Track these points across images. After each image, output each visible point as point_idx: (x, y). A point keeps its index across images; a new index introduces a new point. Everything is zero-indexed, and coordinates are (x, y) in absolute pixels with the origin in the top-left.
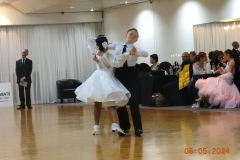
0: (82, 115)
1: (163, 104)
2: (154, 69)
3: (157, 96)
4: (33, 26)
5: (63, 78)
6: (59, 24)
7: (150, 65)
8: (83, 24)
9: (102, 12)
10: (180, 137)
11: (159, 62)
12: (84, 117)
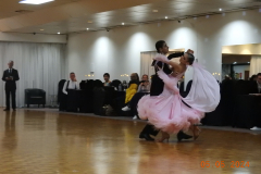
0: (44, 118)
1: (112, 114)
2: (106, 85)
3: (107, 107)
4: (9, 42)
5: (31, 87)
6: (30, 43)
7: (103, 81)
8: (50, 44)
9: (67, 35)
10: (123, 141)
11: (111, 80)
12: (46, 120)
